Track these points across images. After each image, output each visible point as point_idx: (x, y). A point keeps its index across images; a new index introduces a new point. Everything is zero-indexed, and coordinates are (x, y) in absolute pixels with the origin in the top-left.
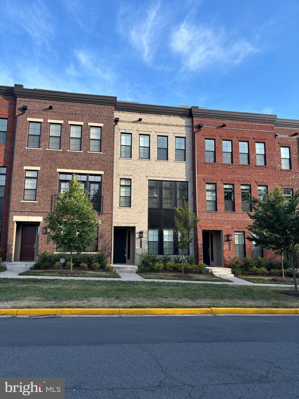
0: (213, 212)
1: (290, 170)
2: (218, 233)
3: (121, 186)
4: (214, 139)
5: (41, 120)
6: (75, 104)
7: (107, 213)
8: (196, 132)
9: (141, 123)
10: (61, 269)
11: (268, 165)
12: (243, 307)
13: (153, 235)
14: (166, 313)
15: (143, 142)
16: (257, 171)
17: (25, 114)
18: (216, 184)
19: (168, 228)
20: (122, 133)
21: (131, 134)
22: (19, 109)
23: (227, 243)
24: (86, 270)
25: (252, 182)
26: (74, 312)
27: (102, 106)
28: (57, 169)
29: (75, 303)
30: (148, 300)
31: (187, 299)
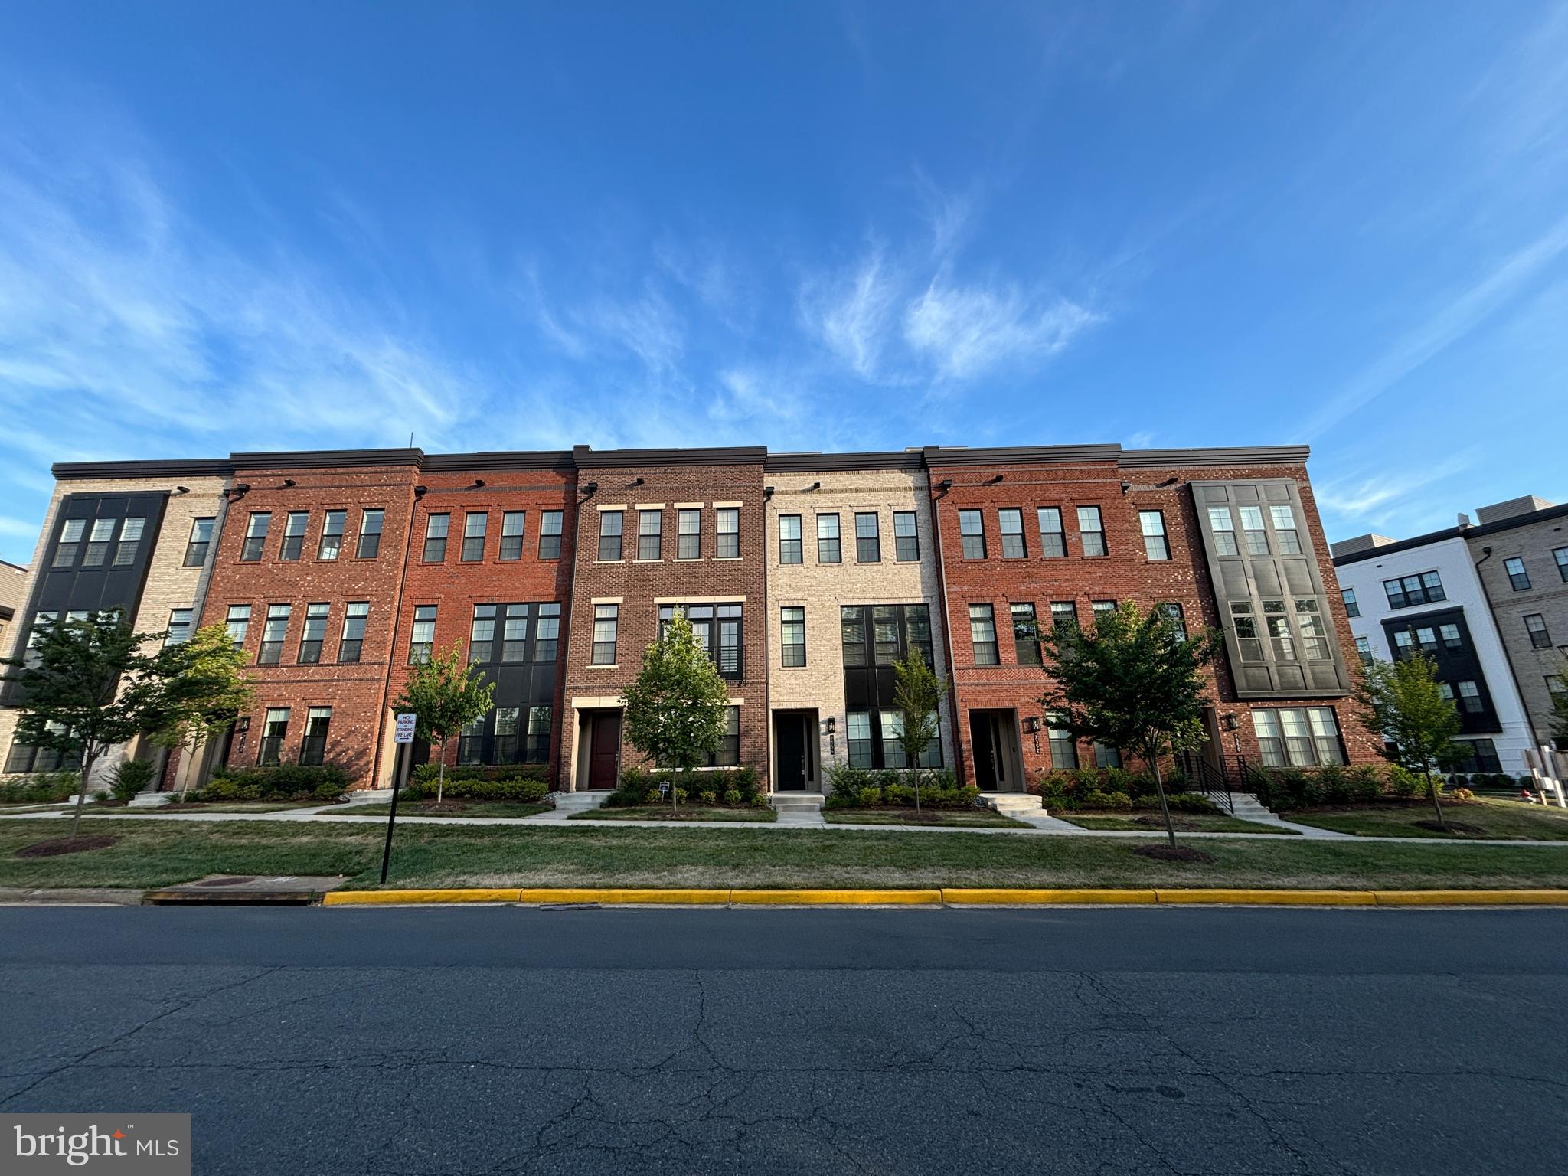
0: (989, 667)
1: (1168, 561)
2: (1009, 715)
3: (783, 622)
4: (980, 510)
5: (624, 507)
6: (687, 469)
7: (757, 682)
8: (937, 499)
9: (819, 492)
10: (662, 804)
11: (1111, 554)
12: (1021, 887)
13: (858, 726)
14: (834, 901)
15: (825, 529)
16: (1087, 569)
17: (593, 499)
18: (991, 605)
19: (891, 708)
20: (780, 516)
21: (800, 515)
22: (582, 491)
23: (1031, 736)
24: (712, 806)
25: (1077, 595)
26: (633, 897)
27: (739, 468)
28: (656, 599)
29: (642, 876)
30: (803, 871)
31: (892, 869)
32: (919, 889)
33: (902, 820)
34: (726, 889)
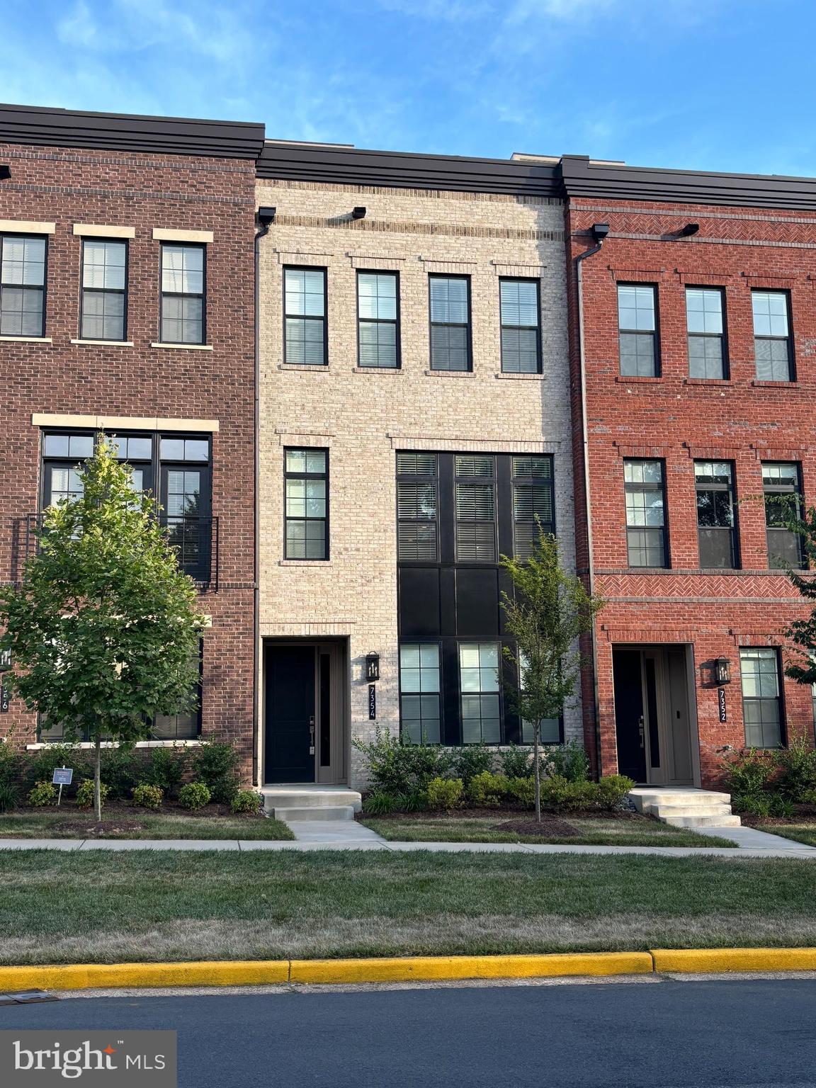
0: (652, 571)
2: (677, 654)
3: (288, 476)
4: (655, 285)
7: (237, 587)
8: (580, 258)
9: (362, 226)
10: (59, 808)
12: (777, 944)
13: (420, 669)
14: (473, 974)
15: (372, 299)
18: (663, 461)
19: (478, 637)
20: (286, 267)
21: (324, 269)
23: (713, 692)
24: (157, 811)
27: (208, 163)
28: (35, 416)
29: (113, 941)
30: (404, 924)
31: (556, 918)
32: (614, 950)
33: (515, 834)
34: (279, 958)
